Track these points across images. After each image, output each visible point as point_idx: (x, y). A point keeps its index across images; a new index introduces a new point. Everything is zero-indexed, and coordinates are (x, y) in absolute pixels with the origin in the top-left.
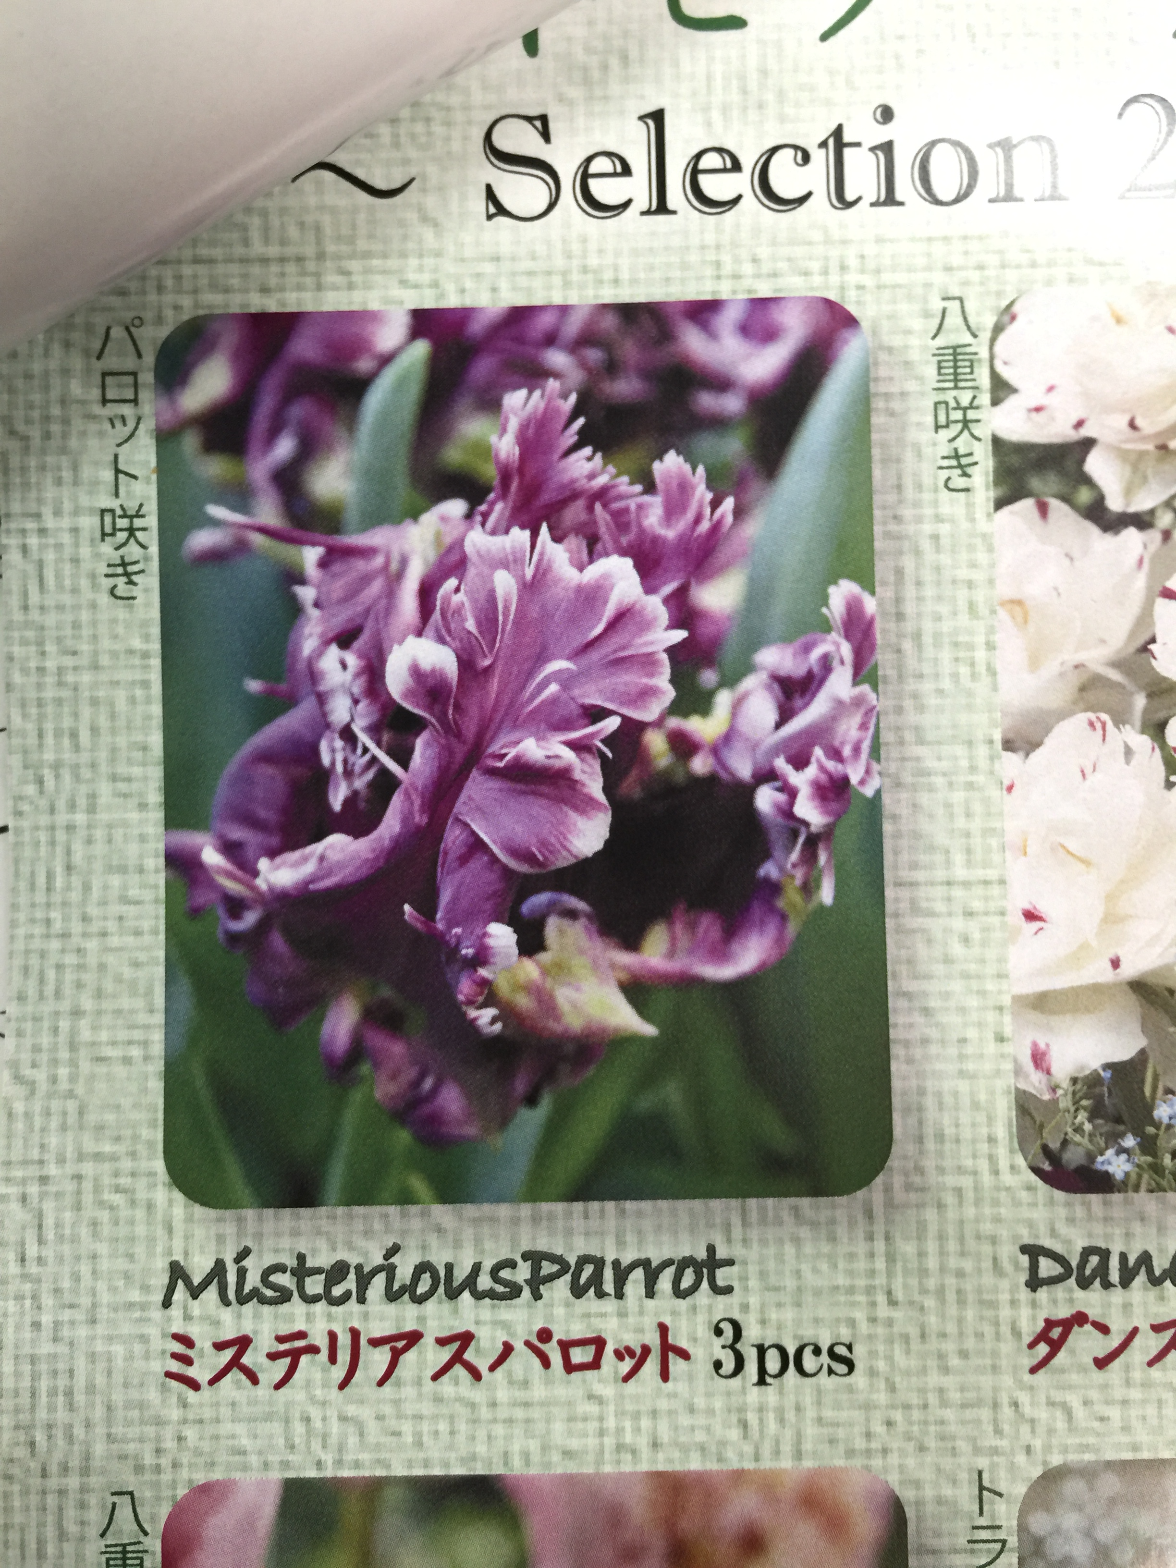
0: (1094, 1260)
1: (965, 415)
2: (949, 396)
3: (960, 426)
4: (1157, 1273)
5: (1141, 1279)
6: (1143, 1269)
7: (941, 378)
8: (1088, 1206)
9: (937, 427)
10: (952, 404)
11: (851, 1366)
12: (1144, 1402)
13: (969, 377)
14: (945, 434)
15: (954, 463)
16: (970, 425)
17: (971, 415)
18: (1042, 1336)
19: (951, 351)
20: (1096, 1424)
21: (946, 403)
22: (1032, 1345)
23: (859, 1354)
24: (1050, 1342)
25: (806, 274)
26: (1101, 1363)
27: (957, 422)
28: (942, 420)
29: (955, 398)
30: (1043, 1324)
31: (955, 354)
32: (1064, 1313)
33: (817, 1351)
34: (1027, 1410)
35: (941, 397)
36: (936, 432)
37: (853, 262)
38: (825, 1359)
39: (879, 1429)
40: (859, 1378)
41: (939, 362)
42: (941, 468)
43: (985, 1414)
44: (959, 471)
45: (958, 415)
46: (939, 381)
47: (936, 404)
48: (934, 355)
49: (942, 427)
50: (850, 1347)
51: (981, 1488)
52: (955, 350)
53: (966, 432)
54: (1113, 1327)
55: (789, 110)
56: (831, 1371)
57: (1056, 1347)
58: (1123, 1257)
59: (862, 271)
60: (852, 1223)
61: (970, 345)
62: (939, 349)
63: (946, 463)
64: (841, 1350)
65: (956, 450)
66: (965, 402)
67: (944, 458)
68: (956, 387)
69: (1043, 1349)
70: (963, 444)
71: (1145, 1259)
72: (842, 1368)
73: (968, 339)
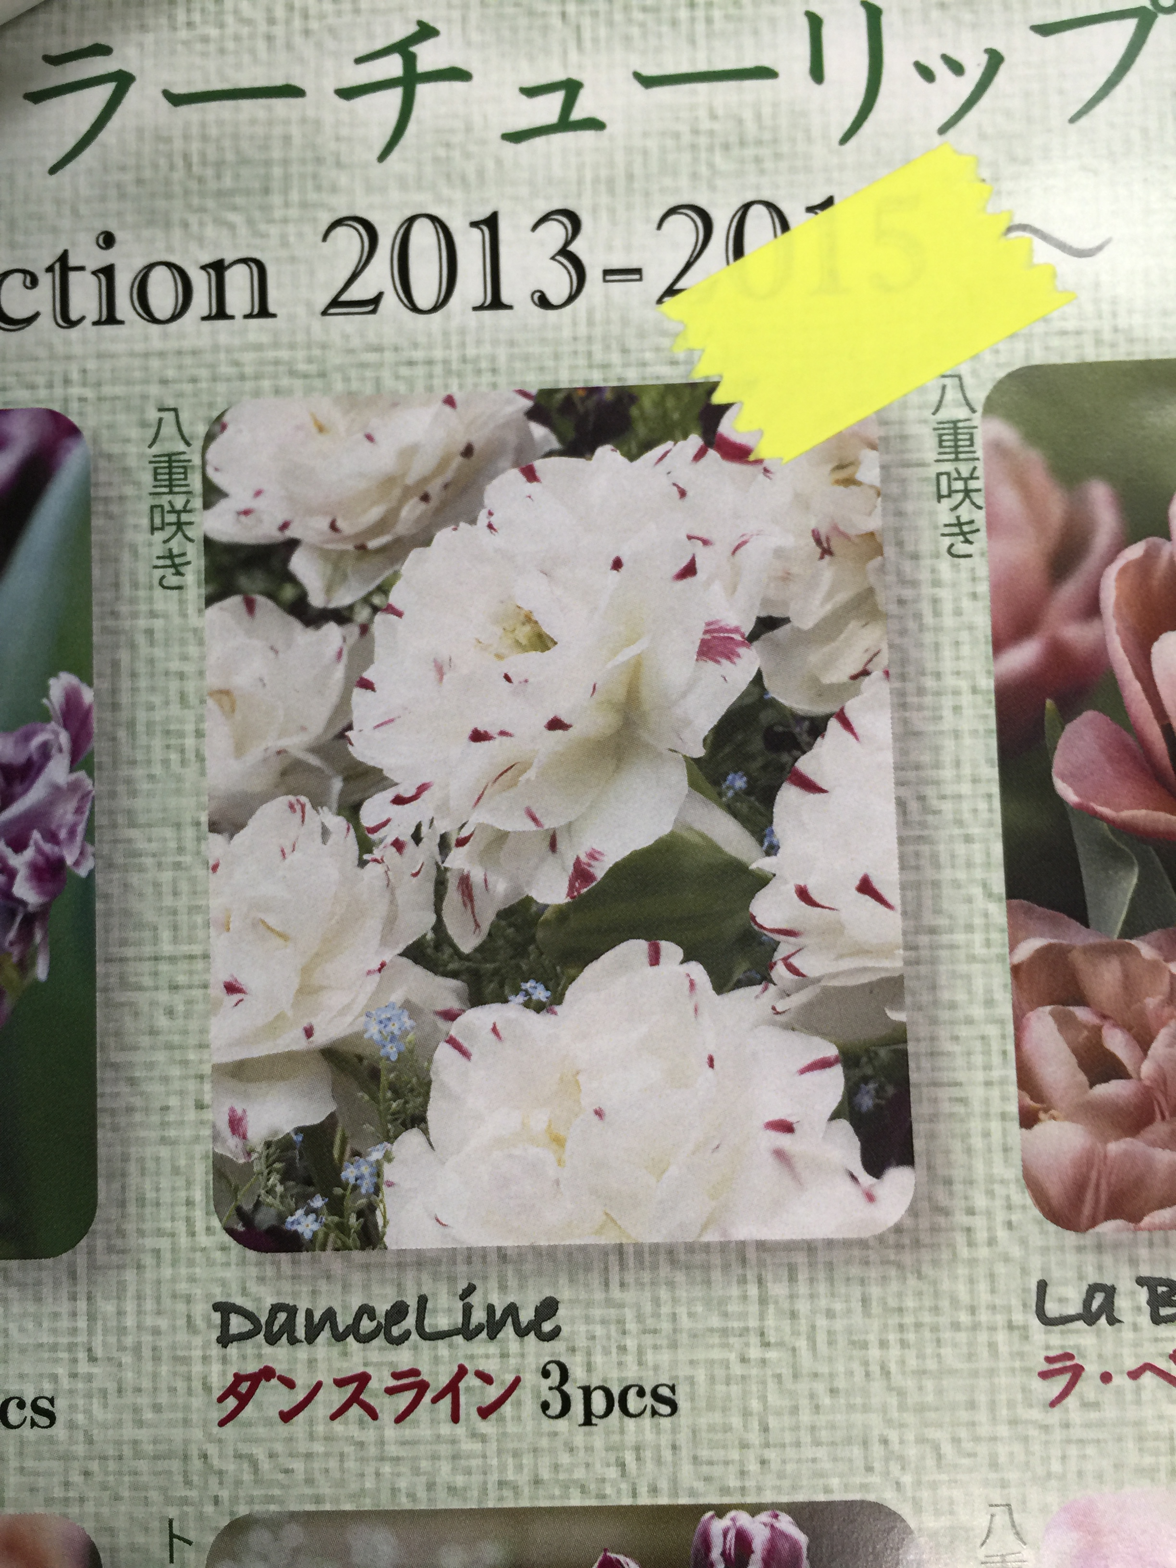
0: (282, 1317)
1: (179, 518)
2: (164, 500)
3: (174, 528)
4: (341, 1329)
5: (325, 1334)
6: (328, 1325)
7: (158, 483)
8: (277, 1264)
9: (153, 529)
10: (167, 507)
11: (52, 1417)
12: (327, 1455)
13: (183, 482)
14: (159, 536)
15: (168, 562)
16: (184, 527)
17: (185, 517)
18: (231, 1391)
19: (166, 459)
20: (281, 1476)
21: (162, 507)
22: (221, 1399)
23: (61, 1407)
24: (238, 1395)
25: (32, 387)
26: (287, 1417)
27: (170, 524)
28: (158, 521)
29: (170, 502)
30: (233, 1379)
31: (170, 461)
32: (252, 1368)
33: (21, 1405)
34: (216, 1462)
35: (157, 502)
36: (152, 533)
37: (75, 376)
38: (28, 1412)
39: (76, 1478)
40: (59, 1431)
41: (156, 469)
42: (156, 567)
43: (175, 1465)
44: (172, 570)
45: (171, 518)
46: (155, 487)
47: (152, 508)
48: (151, 462)
49: (158, 529)
50: (52, 1401)
51: (172, 1536)
52: (170, 457)
53: (180, 534)
54: (299, 1382)
55: (20, 238)
56: (34, 1424)
57: (244, 1401)
58: (309, 1314)
59: (84, 384)
60: (57, 1284)
61: (184, 453)
62: (155, 456)
63: (161, 562)
64: (44, 1404)
65: (170, 550)
66: (179, 505)
67: (158, 558)
68: (171, 492)
69: (231, 1402)
70: (175, 545)
71: (330, 1315)
72: (44, 1421)
73: (182, 447)
